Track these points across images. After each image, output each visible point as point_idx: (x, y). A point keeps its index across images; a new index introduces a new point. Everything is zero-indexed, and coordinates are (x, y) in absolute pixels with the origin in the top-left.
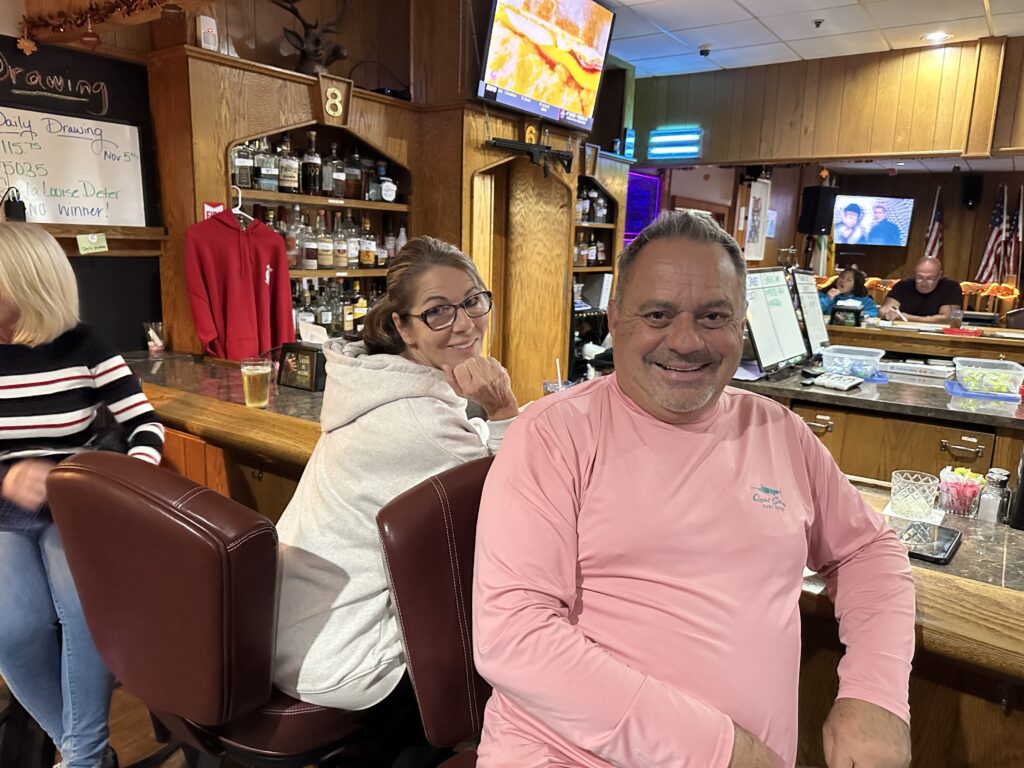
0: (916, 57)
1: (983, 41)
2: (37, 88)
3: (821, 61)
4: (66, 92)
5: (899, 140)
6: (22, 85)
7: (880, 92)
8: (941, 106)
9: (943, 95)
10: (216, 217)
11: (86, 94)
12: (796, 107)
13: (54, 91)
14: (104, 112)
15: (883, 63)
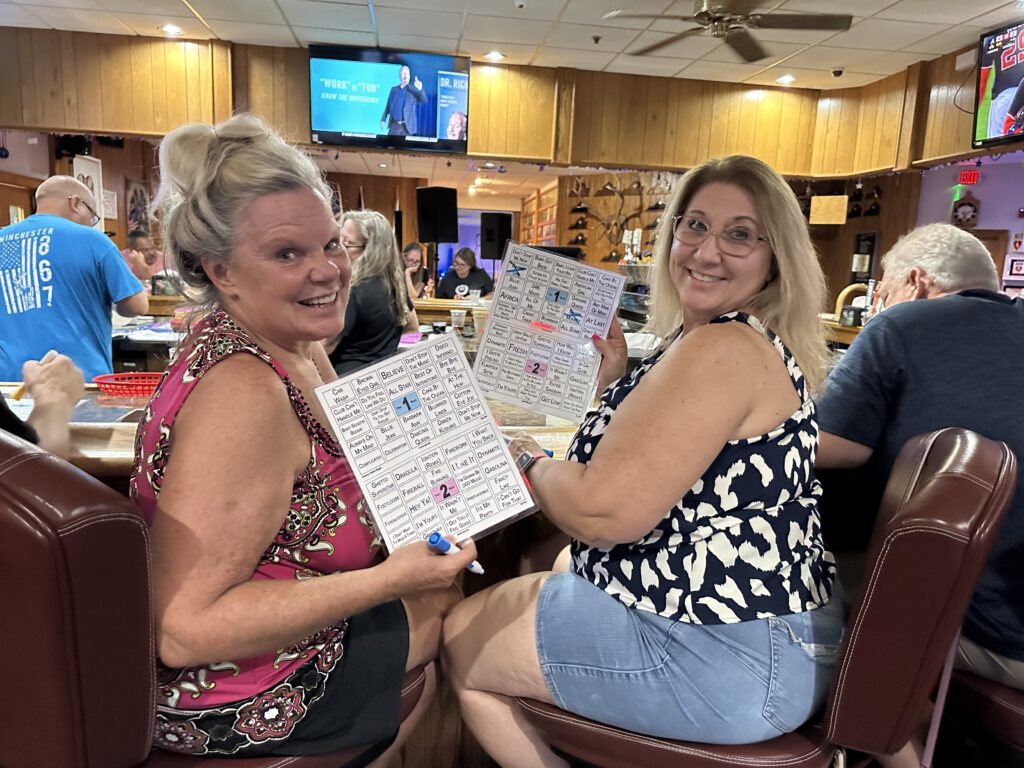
0: (161, 46)
1: (213, 42)
3: (74, 33)
5: (158, 121)
7: (134, 73)
8: (190, 95)
9: (189, 84)
12: (55, 76)
15: (133, 47)
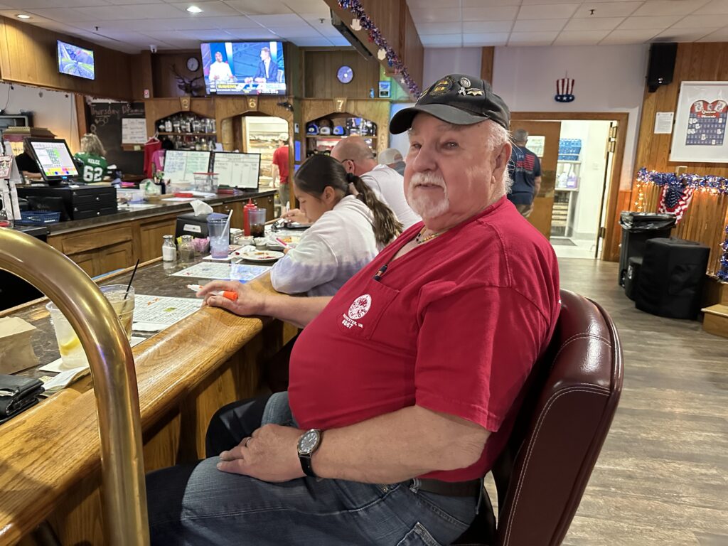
4: (137, 113)
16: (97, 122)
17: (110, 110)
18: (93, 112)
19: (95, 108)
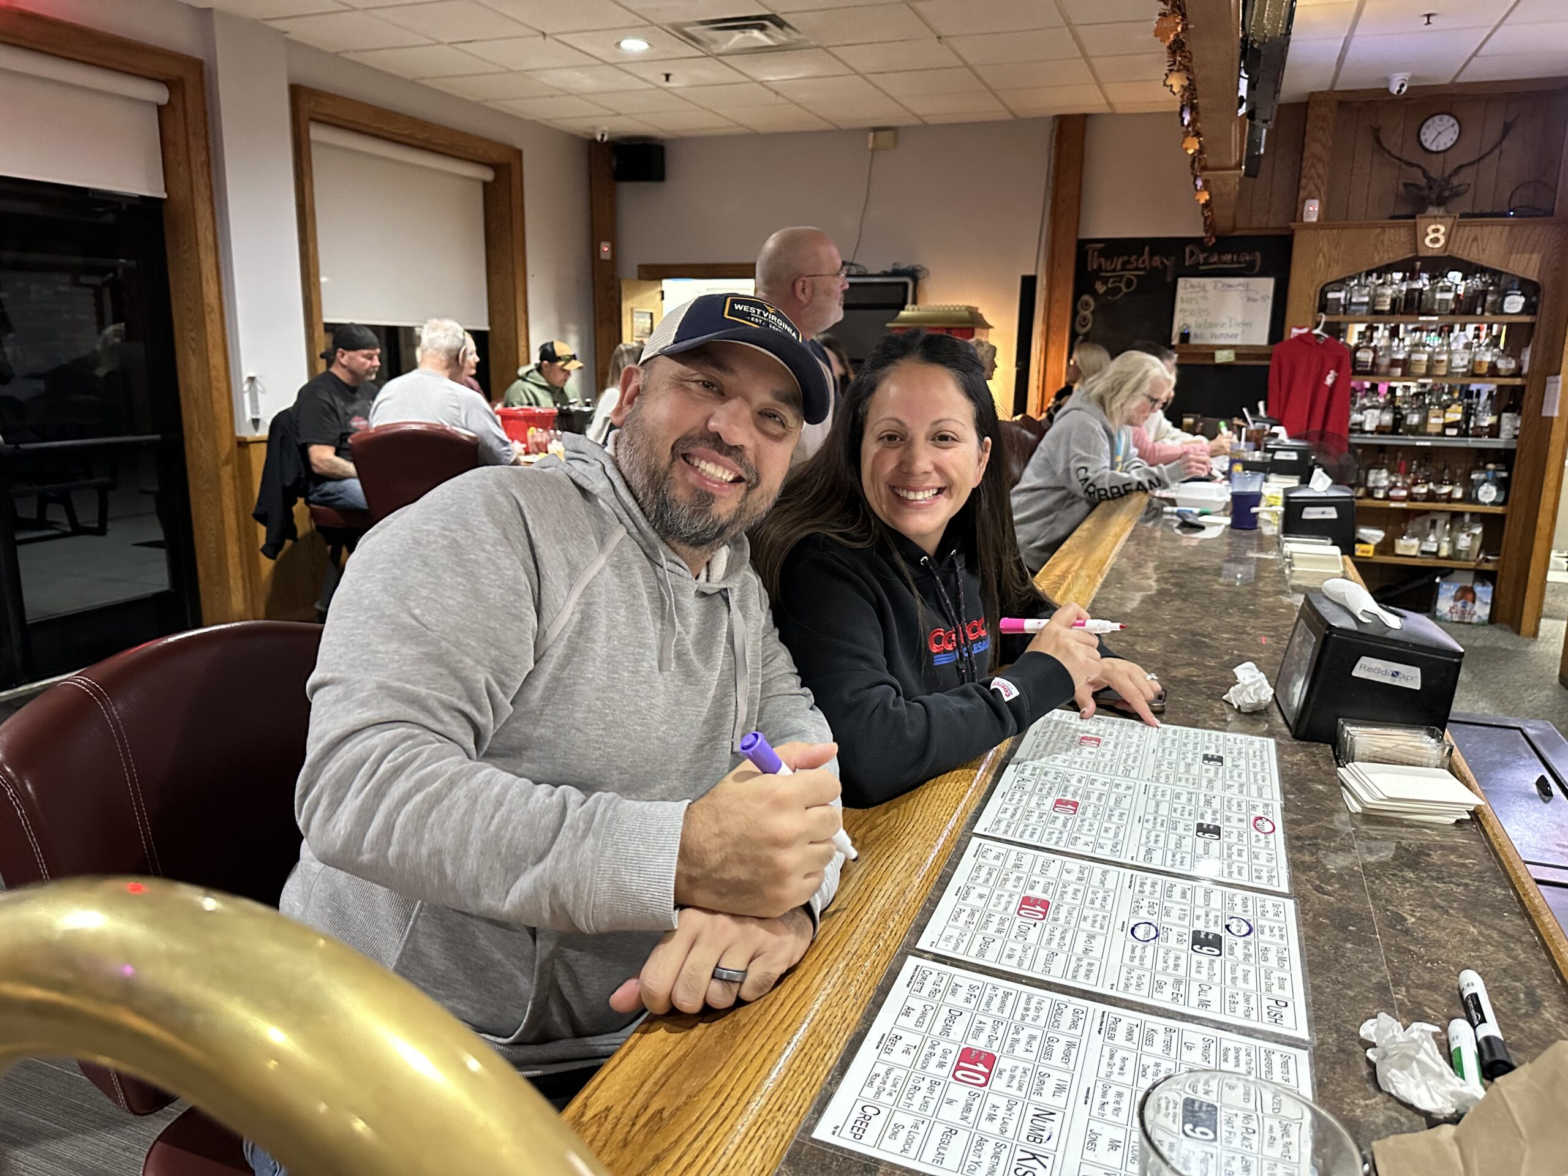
2: (1215, 263)
4: (1232, 262)
6: (1206, 263)
10: (1300, 337)
11: (1245, 262)
13: (1225, 263)
14: (1257, 269)
16: (1101, 288)
17: (1146, 256)
18: (1093, 264)
19: (1102, 253)
